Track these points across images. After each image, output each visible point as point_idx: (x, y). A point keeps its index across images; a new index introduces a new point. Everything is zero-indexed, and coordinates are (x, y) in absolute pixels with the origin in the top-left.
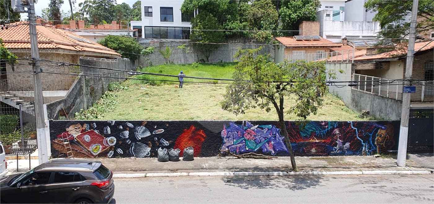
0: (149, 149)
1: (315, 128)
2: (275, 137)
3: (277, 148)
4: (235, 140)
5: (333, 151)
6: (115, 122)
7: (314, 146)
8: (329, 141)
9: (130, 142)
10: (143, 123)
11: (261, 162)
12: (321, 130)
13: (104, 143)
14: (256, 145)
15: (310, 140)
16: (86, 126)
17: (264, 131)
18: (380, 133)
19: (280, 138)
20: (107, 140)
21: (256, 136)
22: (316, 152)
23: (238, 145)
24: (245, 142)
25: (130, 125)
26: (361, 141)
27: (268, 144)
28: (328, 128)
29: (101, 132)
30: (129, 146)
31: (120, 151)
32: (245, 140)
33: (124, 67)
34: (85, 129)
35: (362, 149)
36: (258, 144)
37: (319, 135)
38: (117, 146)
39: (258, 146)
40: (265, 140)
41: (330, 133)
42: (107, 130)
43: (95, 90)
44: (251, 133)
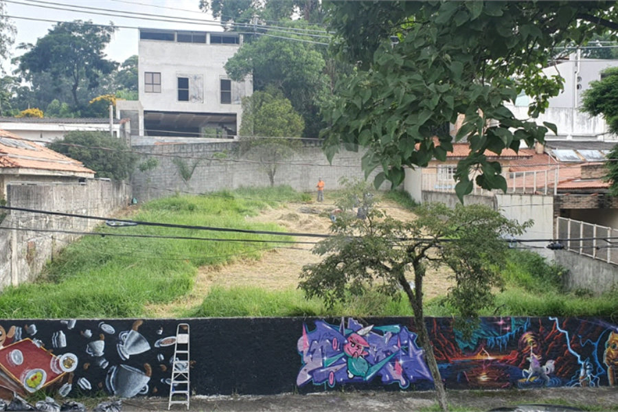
0: (147, 379)
1: (486, 331)
2: (407, 350)
3: (412, 373)
4: (325, 358)
5: (522, 378)
6: (77, 321)
7: (484, 367)
8: (512, 357)
9: (107, 364)
10: (135, 325)
11: (378, 404)
12: (496, 336)
13: (51, 368)
14: (369, 367)
15: (476, 355)
16: (14, 330)
17: (385, 337)
18: (612, 339)
19: (417, 352)
20: (58, 361)
21: (368, 348)
22: (487, 381)
23: (333, 369)
24: (347, 362)
25: (109, 329)
26: (577, 358)
27: (393, 365)
28: (510, 331)
29: (47, 343)
30: (106, 373)
31: (85, 383)
32: (346, 357)
33: (99, 197)
34: (14, 338)
35: (579, 373)
36: (372, 365)
37: (493, 346)
38: (79, 373)
39: (372, 368)
40: (387, 356)
41: (515, 342)
42: (58, 339)
43: (37, 248)
44: (358, 341)
